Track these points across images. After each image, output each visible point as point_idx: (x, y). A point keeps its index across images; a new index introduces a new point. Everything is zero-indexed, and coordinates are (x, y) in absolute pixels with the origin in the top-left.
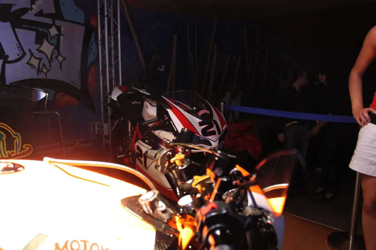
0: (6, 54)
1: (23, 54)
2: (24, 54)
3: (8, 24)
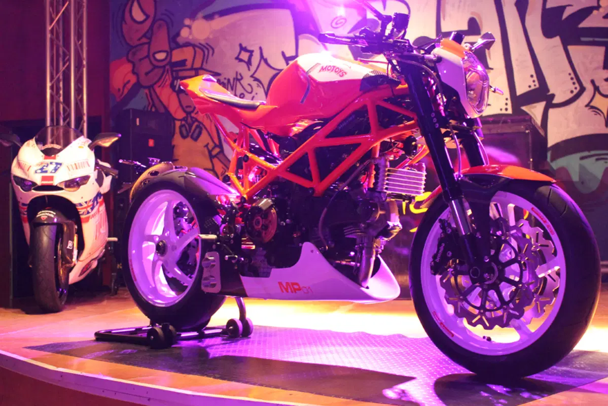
0: (551, 92)
1: (580, 91)
2: (582, 89)
3: (557, 40)
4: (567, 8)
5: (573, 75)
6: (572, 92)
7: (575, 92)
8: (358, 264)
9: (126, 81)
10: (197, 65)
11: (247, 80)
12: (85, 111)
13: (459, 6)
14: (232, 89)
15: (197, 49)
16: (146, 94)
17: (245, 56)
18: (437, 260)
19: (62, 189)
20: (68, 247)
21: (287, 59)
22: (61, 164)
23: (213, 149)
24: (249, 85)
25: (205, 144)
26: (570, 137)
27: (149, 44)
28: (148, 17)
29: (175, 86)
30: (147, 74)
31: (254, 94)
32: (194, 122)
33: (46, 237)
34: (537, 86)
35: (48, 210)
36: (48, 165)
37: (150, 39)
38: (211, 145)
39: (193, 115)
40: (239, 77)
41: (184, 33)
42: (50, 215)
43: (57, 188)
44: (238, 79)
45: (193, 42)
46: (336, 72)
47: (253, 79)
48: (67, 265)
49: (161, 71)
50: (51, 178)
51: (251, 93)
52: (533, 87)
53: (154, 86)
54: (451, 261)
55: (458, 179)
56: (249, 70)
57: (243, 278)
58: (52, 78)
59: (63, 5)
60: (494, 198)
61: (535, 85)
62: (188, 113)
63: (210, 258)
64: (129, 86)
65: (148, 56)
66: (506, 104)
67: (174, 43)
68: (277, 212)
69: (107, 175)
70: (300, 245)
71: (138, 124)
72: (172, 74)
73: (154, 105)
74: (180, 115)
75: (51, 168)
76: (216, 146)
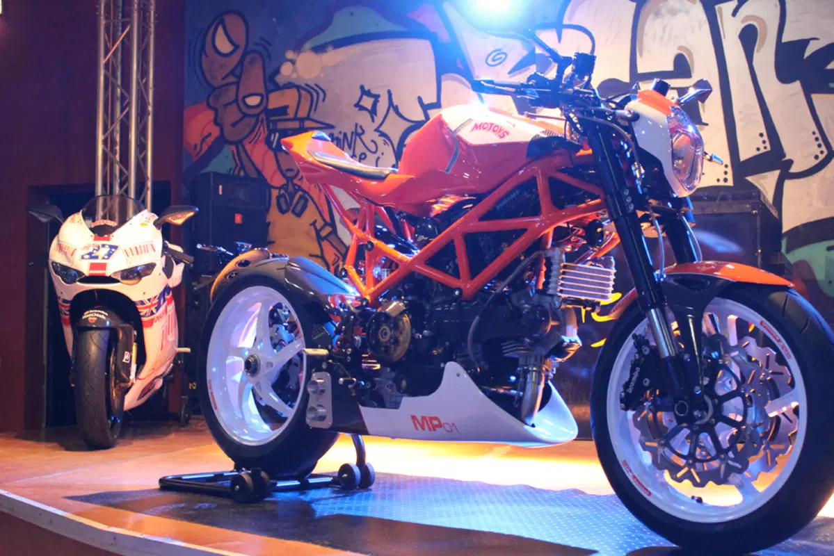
0: (787, 158)
1: (827, 156)
2: (831, 154)
3: (796, 86)
4: (811, 42)
5: (818, 135)
6: (816, 157)
7: (821, 157)
8: (521, 393)
9: (205, 134)
10: (303, 113)
11: (370, 135)
12: (149, 174)
13: (662, 39)
14: (350, 147)
15: (303, 92)
16: (233, 152)
17: (367, 102)
18: (630, 390)
19: (117, 281)
20: (124, 361)
21: (426, 108)
22: (116, 247)
23: (322, 228)
24: (372, 141)
25: (312, 221)
26: (812, 219)
27: (238, 84)
28: (236, 47)
29: (273, 142)
30: (234, 125)
31: (379, 154)
32: (296, 191)
33: (94, 346)
34: (769, 148)
35: (97, 309)
36: (99, 248)
37: (239, 77)
38: (320, 224)
39: (296, 181)
40: (359, 131)
41: (286, 70)
42: (100, 316)
43: (110, 280)
44: (359, 133)
45: (298, 83)
46: (494, 131)
47: (377, 134)
48: (123, 385)
49: (253, 120)
50: (103, 266)
51: (375, 153)
52: (762, 150)
53: (244, 142)
54: (648, 392)
55: (659, 279)
56: (373, 121)
57: (362, 408)
58: (105, 130)
59: (123, 31)
60: (709, 306)
61: (765, 148)
62: (289, 179)
63: (318, 381)
64: (210, 140)
65: (236, 101)
66: (726, 173)
67: (272, 83)
68: (410, 320)
69: (177, 263)
70: (442, 365)
71: (221, 193)
72: (268, 126)
73: (243, 167)
74: (278, 181)
75: (103, 252)
76: (326, 224)
